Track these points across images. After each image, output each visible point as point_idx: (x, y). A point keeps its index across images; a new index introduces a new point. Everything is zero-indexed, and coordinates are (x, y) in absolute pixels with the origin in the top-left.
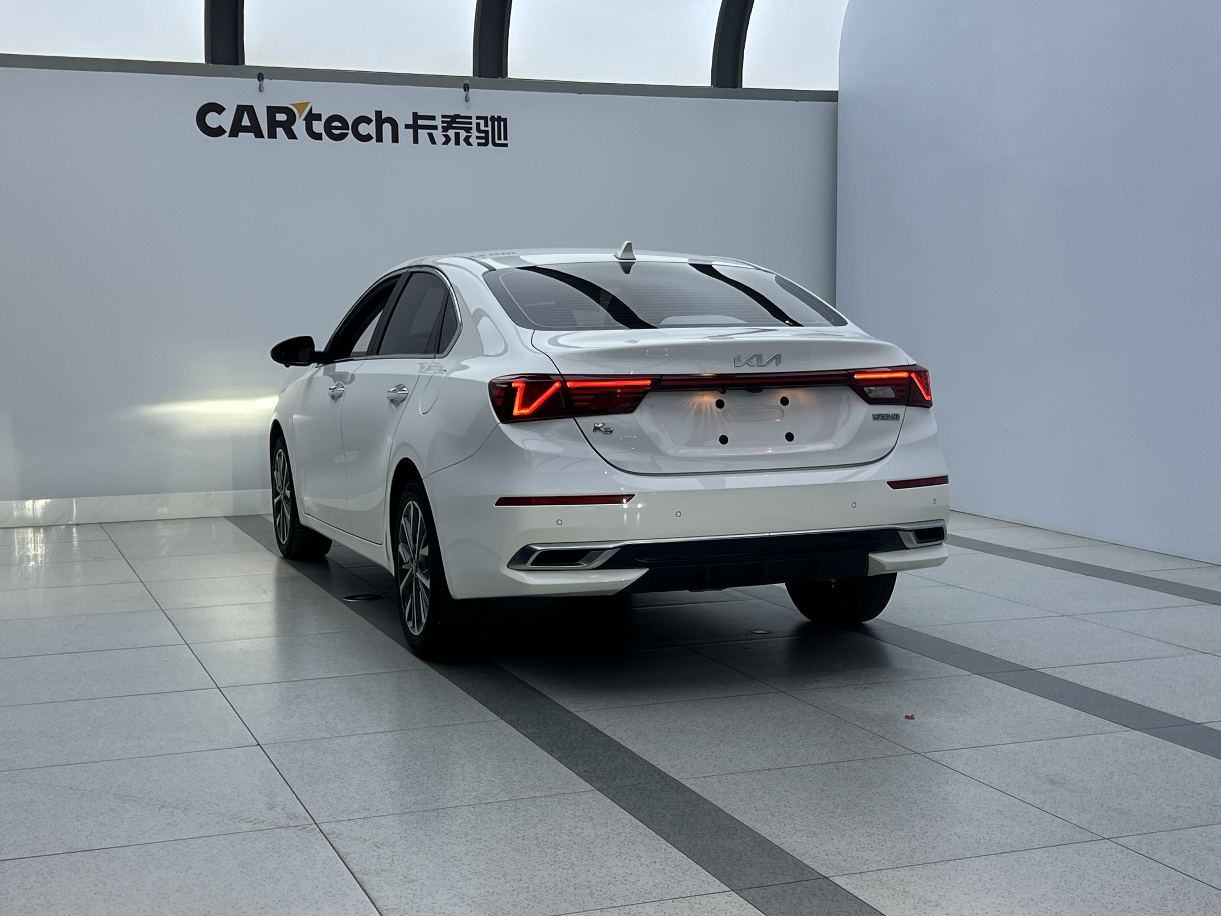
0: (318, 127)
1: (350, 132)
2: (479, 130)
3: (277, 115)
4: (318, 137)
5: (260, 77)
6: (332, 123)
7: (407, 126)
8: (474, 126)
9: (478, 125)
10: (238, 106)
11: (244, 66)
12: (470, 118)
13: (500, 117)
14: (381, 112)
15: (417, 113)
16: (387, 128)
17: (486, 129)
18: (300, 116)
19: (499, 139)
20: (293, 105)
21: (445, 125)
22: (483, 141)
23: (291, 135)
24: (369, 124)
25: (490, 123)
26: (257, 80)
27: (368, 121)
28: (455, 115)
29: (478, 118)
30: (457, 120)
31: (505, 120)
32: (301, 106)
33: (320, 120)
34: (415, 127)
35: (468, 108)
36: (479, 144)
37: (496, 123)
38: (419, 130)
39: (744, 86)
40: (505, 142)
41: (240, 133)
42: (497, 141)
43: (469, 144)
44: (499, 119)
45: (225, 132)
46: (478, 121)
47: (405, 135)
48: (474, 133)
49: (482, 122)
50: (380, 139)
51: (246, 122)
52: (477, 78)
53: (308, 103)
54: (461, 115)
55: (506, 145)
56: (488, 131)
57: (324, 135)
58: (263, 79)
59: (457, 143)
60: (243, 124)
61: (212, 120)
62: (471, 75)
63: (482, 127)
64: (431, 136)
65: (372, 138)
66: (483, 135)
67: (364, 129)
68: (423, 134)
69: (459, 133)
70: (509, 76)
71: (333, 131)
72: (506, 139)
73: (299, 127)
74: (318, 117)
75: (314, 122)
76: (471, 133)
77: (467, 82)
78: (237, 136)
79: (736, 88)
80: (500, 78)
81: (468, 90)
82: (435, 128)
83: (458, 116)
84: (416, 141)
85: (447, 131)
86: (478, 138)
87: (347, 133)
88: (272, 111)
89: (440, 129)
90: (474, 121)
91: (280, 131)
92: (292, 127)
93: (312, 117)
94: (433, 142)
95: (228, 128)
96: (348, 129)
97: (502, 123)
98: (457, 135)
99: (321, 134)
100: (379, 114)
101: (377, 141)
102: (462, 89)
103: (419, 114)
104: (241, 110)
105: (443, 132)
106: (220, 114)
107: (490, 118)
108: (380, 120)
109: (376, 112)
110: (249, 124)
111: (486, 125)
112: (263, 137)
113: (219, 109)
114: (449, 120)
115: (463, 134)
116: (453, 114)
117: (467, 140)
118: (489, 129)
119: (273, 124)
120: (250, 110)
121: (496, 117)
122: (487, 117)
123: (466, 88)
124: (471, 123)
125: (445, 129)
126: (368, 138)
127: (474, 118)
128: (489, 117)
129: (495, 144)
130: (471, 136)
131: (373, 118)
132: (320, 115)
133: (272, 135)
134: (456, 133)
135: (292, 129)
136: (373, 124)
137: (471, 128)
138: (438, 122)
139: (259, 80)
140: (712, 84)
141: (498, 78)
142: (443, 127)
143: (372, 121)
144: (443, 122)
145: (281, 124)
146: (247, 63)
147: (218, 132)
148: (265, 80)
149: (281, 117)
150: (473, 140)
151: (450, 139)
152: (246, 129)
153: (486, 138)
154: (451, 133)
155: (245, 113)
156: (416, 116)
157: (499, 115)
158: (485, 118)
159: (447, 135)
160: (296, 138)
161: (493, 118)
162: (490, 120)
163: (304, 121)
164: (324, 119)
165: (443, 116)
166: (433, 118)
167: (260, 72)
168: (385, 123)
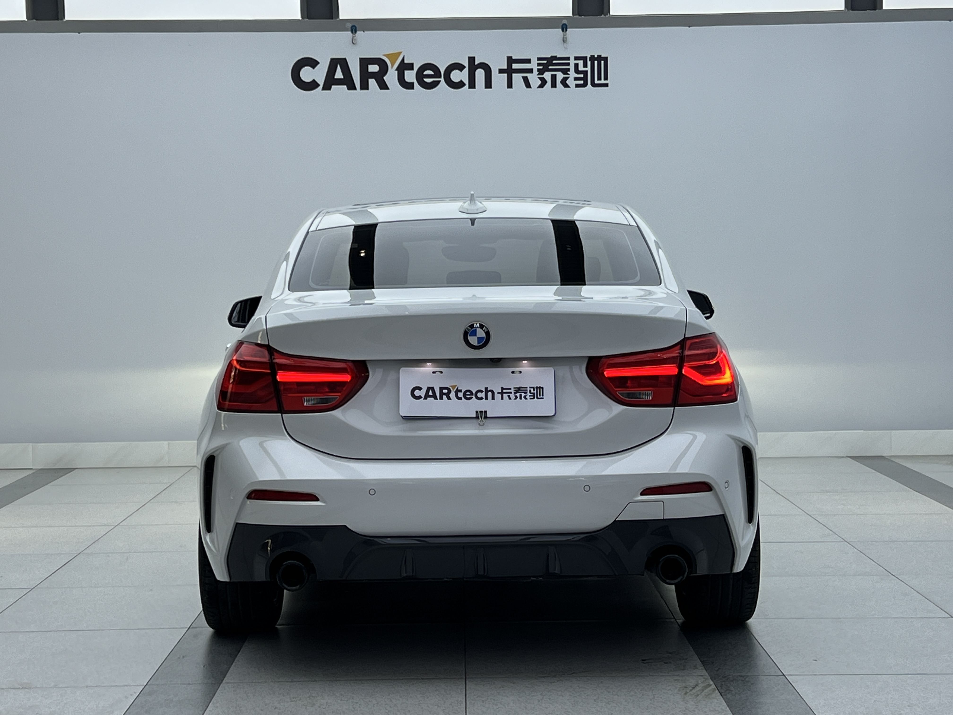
0: (410, 76)
1: (442, 79)
2: (577, 71)
3: (370, 66)
4: (410, 86)
5: (354, 30)
6: (424, 71)
7: (501, 71)
8: (572, 67)
9: (576, 65)
10: (332, 60)
11: (338, 19)
12: (568, 59)
13: (600, 56)
14: (474, 58)
15: (511, 57)
16: (480, 74)
17: (585, 69)
18: (392, 66)
19: (599, 79)
20: (385, 55)
21: (541, 67)
22: (582, 82)
23: (383, 86)
24: (461, 71)
25: (589, 63)
26: (350, 33)
27: (460, 67)
28: (552, 57)
29: (576, 58)
30: (554, 62)
31: (606, 59)
32: (393, 57)
33: (412, 69)
34: (509, 72)
35: (566, 48)
36: (577, 86)
37: (596, 62)
38: (513, 75)
39: (885, 7)
40: (606, 82)
41: (333, 87)
42: (597, 82)
43: (566, 86)
44: (599, 58)
45: (318, 85)
46: (577, 62)
47: (499, 80)
48: (572, 74)
49: (581, 63)
50: (472, 85)
51: (339, 75)
52: (577, 17)
53: (400, 53)
54: (558, 56)
55: (606, 85)
56: (587, 71)
57: (416, 84)
58: (356, 32)
59: (554, 85)
60: (336, 77)
61: (307, 74)
62: (570, 14)
63: (581, 68)
64: (526, 80)
65: (464, 85)
66: (582, 76)
67: (456, 76)
68: (517, 78)
69: (555, 75)
70: (611, 13)
71: (426, 80)
72: (606, 78)
73: (391, 77)
74: (410, 67)
75: (406, 72)
76: (568, 74)
77: (565, 22)
78: (330, 89)
79: (875, 9)
80: (603, 16)
81: (566, 30)
82: (531, 71)
83: (555, 58)
84: (510, 85)
85: (543, 74)
86: (576, 79)
87: (439, 82)
88: (364, 63)
89: (535, 72)
90: (572, 62)
91: (372, 82)
92: (385, 78)
93: (404, 67)
94: (528, 85)
95: (321, 81)
96: (440, 77)
97: (602, 62)
98: (554, 77)
99: (413, 83)
100: (472, 60)
101: (470, 87)
102: (560, 30)
103: (513, 58)
104: (334, 63)
105: (538, 75)
106: (314, 68)
107: (590, 58)
108: (473, 65)
109: (470, 58)
110: (342, 77)
111: (585, 65)
112: (354, 88)
113: (313, 63)
114: (545, 62)
115: (560, 76)
116: (549, 56)
117: (564, 82)
118: (589, 69)
119: (365, 76)
120: (343, 63)
121: (596, 56)
122: (586, 57)
123: (564, 28)
124: (568, 64)
125: (541, 72)
126: (461, 85)
127: (572, 59)
128: (589, 56)
129: (594, 85)
130: (568, 78)
131: (466, 64)
132: (412, 65)
133: (365, 86)
134: (552, 75)
135: (383, 79)
136: (466, 70)
137: (569, 70)
138: (534, 65)
139: (352, 33)
140: (846, 7)
141: (601, 15)
142: (538, 70)
143: (464, 67)
144: (539, 65)
145: (373, 75)
146: (341, 17)
147: (313, 85)
148: (358, 32)
149: (373, 68)
150: (571, 82)
151: (546, 82)
152: (339, 82)
153: (585, 79)
154: (547, 76)
155: (339, 67)
156: (510, 60)
157: (599, 54)
158: (584, 59)
159: (543, 78)
160: (388, 89)
161: (592, 58)
162: (590, 60)
163: (396, 72)
164: (416, 68)
165: (539, 59)
166: (528, 61)
167: (354, 24)
168: (478, 68)
